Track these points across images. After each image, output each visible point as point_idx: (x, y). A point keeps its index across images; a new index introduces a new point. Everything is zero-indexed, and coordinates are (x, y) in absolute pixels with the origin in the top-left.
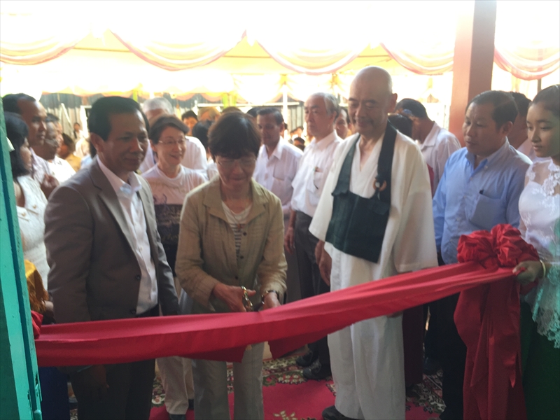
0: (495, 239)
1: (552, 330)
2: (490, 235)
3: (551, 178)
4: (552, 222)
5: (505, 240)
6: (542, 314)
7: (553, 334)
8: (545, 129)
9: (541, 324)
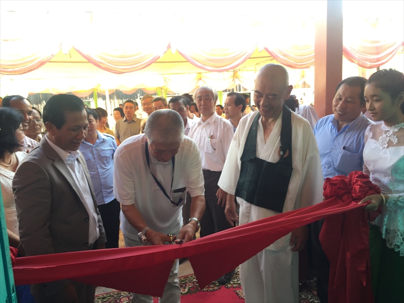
0: (350, 181)
1: (397, 244)
2: (347, 178)
3: (385, 136)
4: (389, 168)
5: (357, 181)
6: (389, 233)
7: (398, 247)
8: (377, 101)
9: (389, 241)
